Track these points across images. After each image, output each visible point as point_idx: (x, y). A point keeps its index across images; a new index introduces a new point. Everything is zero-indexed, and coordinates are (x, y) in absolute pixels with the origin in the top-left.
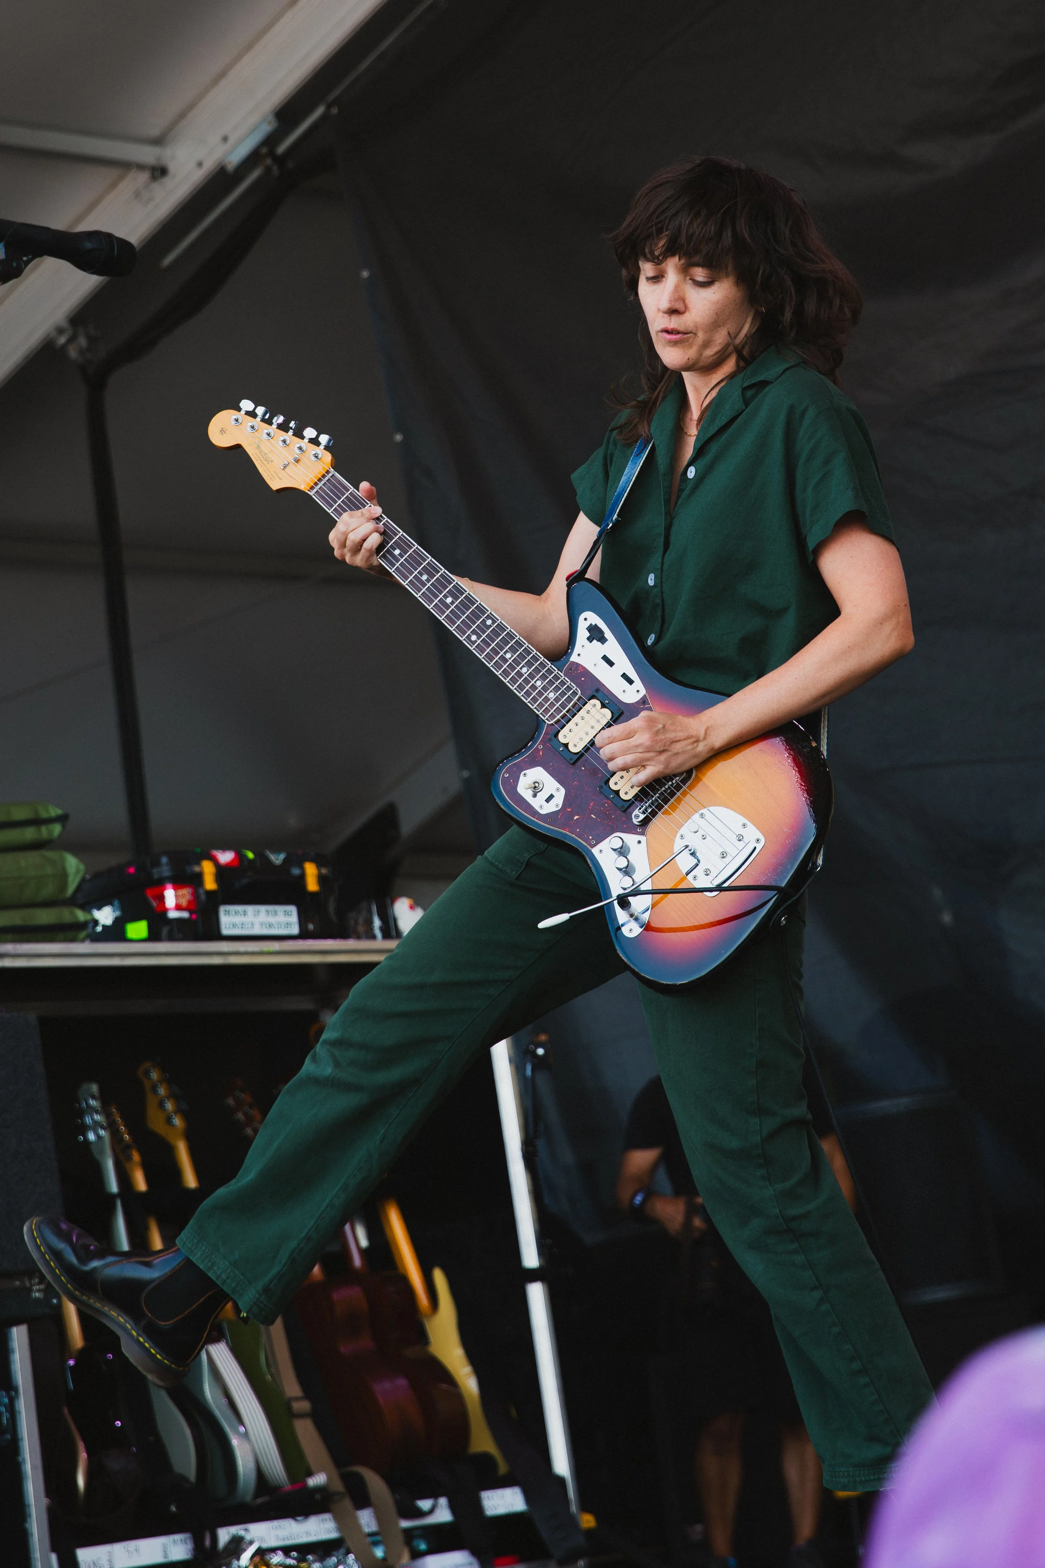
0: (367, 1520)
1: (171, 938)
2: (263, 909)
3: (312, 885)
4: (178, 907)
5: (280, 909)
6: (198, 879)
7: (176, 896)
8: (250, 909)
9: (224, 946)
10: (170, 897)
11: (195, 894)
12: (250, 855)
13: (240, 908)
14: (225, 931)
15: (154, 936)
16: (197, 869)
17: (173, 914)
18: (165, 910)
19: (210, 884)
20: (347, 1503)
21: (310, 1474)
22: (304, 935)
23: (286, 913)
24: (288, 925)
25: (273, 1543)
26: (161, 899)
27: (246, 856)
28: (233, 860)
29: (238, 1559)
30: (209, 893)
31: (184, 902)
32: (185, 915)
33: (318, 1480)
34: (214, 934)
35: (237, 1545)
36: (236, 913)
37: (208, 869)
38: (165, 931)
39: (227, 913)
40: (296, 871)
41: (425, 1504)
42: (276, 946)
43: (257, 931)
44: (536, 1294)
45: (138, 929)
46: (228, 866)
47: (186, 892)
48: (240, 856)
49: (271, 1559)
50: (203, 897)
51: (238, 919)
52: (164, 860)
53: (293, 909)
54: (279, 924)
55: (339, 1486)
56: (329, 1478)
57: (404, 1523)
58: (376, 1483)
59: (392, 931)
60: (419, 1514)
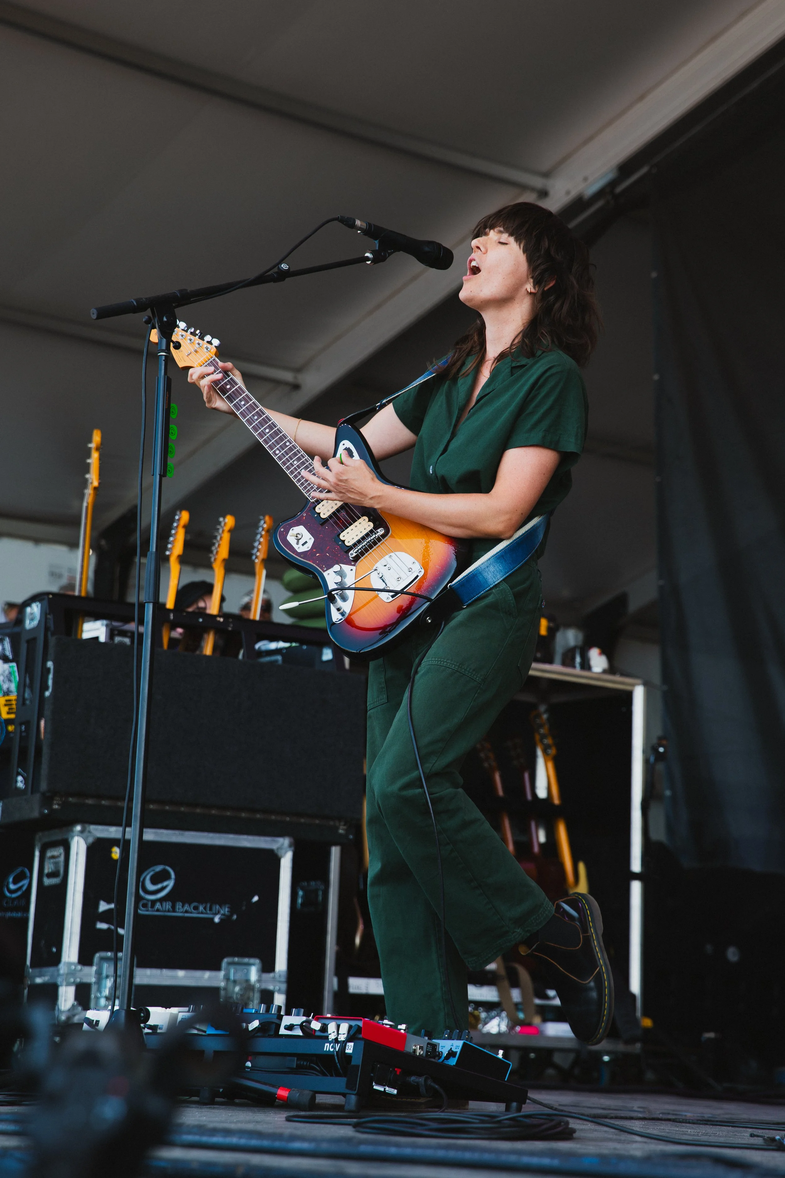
0: (516, 995)
20: (506, 983)
44: (636, 887)
55: (503, 972)
56: (498, 966)
57: (537, 1001)
58: (524, 975)
59: (586, 665)
60: (547, 997)
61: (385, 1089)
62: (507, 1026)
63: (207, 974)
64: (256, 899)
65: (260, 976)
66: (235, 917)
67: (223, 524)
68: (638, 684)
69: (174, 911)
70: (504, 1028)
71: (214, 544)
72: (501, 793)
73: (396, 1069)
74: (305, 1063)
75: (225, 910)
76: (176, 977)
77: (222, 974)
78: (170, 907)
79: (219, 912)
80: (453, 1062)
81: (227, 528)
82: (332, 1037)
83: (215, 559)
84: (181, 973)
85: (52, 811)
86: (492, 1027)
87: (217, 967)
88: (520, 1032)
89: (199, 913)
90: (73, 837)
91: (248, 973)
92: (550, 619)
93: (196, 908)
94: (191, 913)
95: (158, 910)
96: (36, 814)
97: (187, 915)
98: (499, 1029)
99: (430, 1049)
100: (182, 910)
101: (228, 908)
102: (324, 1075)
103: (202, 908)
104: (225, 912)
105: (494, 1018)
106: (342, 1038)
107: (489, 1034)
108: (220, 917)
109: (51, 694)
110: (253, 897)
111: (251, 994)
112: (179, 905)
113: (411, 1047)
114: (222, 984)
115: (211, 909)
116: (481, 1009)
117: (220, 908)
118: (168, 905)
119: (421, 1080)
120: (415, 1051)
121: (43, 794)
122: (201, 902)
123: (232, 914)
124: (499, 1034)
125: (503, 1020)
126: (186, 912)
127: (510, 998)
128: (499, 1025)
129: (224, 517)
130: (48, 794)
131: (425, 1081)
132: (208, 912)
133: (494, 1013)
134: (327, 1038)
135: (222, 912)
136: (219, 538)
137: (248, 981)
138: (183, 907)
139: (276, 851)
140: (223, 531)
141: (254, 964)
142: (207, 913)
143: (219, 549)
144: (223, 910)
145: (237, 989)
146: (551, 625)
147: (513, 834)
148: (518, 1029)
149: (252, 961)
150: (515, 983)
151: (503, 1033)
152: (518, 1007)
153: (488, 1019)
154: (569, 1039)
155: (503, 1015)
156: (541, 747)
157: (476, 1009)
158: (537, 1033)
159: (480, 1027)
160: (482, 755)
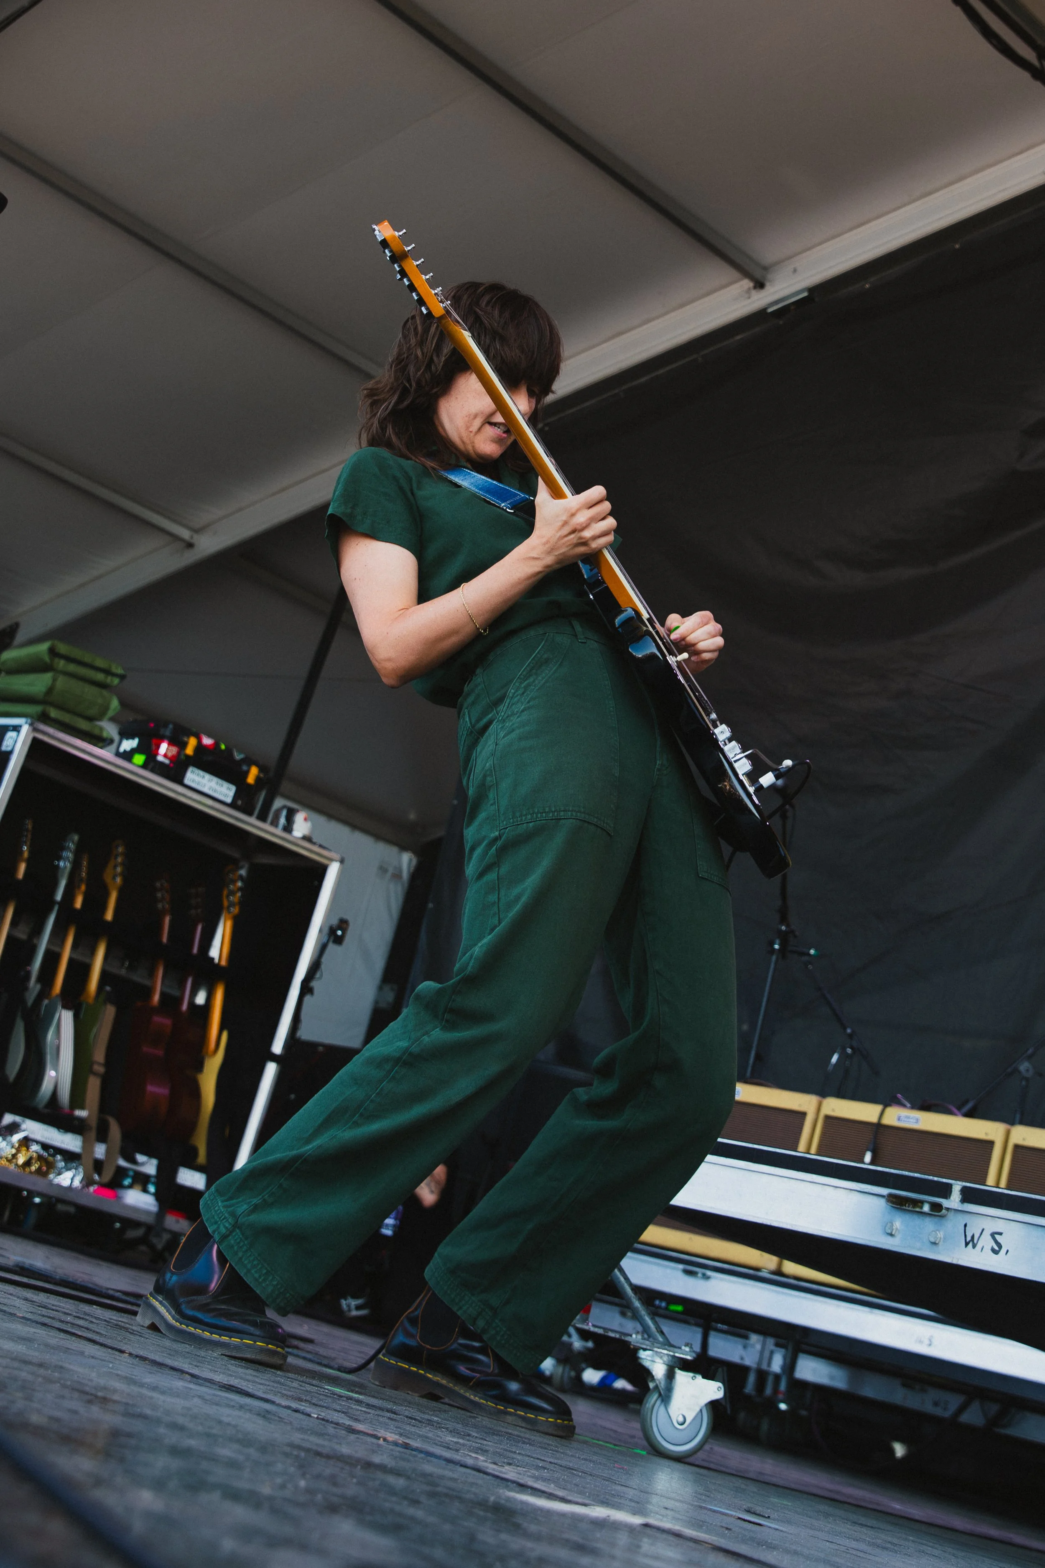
0: (100, 1151)
1: (153, 771)
2: (215, 780)
3: (251, 780)
4: (165, 756)
5: (226, 785)
6: (183, 745)
7: (167, 749)
8: (208, 776)
9: (179, 789)
10: (164, 748)
11: (179, 753)
12: (223, 747)
13: (201, 773)
14: (187, 781)
15: (144, 766)
16: (186, 739)
17: (160, 758)
18: (157, 754)
19: (189, 751)
20: (93, 1134)
21: (82, 1108)
22: (233, 805)
23: (229, 789)
24: (226, 795)
25: (38, 1137)
26: (158, 747)
27: (219, 746)
28: (210, 745)
29: (12, 1135)
30: (187, 756)
31: (170, 754)
32: (167, 761)
33: (82, 1113)
34: (178, 778)
35: (13, 1128)
36: (198, 774)
37: (192, 742)
38: (151, 765)
39: (193, 772)
40: (245, 768)
41: (140, 1158)
42: (210, 802)
43: (206, 790)
44: (271, 1070)
45: (139, 759)
46: (206, 747)
47: (174, 750)
48: (216, 745)
49: (32, 1145)
50: (183, 757)
51: (197, 778)
52: (171, 726)
53: (233, 788)
54: (221, 793)
55: (94, 1123)
56: (89, 1115)
57: (122, 1163)
58: (115, 1131)
59: (288, 827)
60: (134, 1161)
62: (81, 1182)
68: (336, 860)
70: (77, 1183)
72: (165, 938)
86: (65, 1180)
88: (96, 1192)
92: (261, 769)
98: (72, 1182)
105: (70, 1169)
107: (59, 1186)
116: (59, 1157)
124: (70, 1188)
125: (79, 1174)
127: (91, 1151)
128: (72, 1179)
133: (73, 1165)
146: (262, 776)
147: (163, 986)
148: (93, 1188)
150: (102, 1137)
151: (76, 1188)
152: (98, 1166)
153: (64, 1170)
154: (147, 1212)
155: (81, 1170)
156: (226, 903)
157: (54, 1156)
158: (116, 1196)
159: (51, 1176)
160: (159, 895)
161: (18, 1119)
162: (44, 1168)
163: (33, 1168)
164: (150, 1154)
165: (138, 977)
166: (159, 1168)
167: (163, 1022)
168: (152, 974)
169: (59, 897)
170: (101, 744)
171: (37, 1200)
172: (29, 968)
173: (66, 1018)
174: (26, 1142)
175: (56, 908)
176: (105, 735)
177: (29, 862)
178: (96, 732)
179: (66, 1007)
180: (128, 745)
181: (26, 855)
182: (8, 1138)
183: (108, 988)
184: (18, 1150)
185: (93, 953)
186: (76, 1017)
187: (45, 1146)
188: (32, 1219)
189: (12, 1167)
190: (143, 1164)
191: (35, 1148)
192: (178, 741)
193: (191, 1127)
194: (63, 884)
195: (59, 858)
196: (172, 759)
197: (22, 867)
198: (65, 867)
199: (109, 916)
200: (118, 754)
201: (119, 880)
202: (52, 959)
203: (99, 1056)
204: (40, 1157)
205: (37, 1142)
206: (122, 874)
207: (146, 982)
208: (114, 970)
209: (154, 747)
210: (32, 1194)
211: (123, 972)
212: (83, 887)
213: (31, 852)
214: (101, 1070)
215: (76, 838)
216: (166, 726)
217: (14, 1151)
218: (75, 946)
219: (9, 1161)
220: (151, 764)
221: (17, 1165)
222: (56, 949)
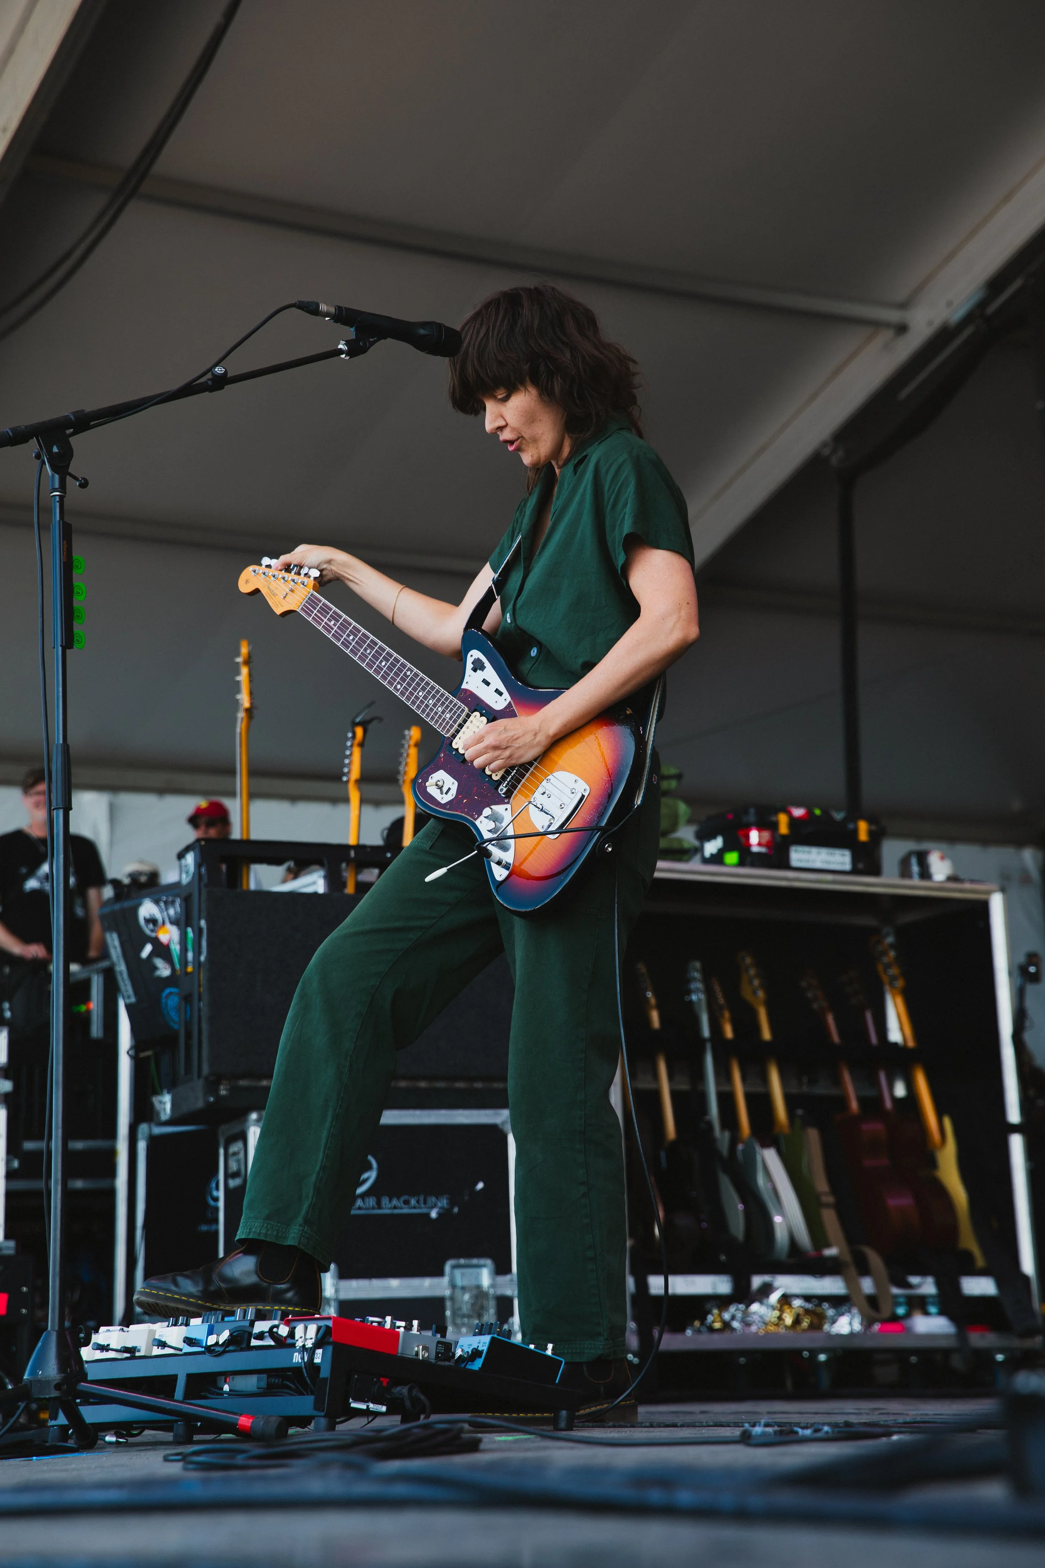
0: (867, 1285)
1: (753, 865)
2: (824, 850)
3: (863, 836)
4: (759, 844)
5: (838, 851)
6: (773, 827)
7: (760, 837)
8: (814, 850)
9: (790, 874)
10: (754, 837)
11: (773, 836)
12: (818, 812)
13: (806, 849)
14: (794, 863)
15: (742, 863)
16: (774, 819)
17: (755, 849)
18: (749, 846)
19: (784, 829)
20: (853, 1271)
21: (828, 1245)
22: (854, 871)
23: (842, 855)
24: (843, 863)
25: (797, 1291)
26: (748, 838)
27: (814, 813)
28: (804, 815)
29: (769, 1297)
30: (784, 836)
31: (764, 841)
32: (763, 850)
33: (831, 1252)
34: (783, 864)
35: (766, 1290)
36: (804, 852)
37: (783, 819)
38: (749, 860)
39: (796, 851)
40: (852, 826)
41: (915, 1280)
42: (829, 877)
43: (818, 865)
44: (1017, 1142)
45: (732, 858)
46: (800, 819)
47: (766, 835)
48: (810, 813)
49: (794, 1301)
50: (779, 839)
51: (803, 856)
52: (752, 811)
53: (848, 852)
54: (837, 863)
55: (848, 1258)
56: (840, 1251)
57: (895, 1291)
58: (875, 1259)
59: (925, 874)
60: (909, 1286)
61: (368, 1406)
62: (861, 1324)
63: (427, 1282)
64: (480, 1186)
65: (494, 1279)
66: (456, 1210)
67: (408, 737)
68: (995, 891)
69: (380, 1207)
70: (857, 1326)
71: (400, 763)
72: (836, 1039)
73: (381, 1379)
74: (277, 1381)
75: (444, 1202)
76: (389, 1288)
77: (445, 1280)
78: (374, 1203)
79: (435, 1206)
80: (478, 1364)
81: (412, 742)
82: (299, 1344)
83: (404, 781)
84: (394, 1283)
85: (218, 1098)
86: (843, 1327)
87: (439, 1272)
88: (880, 1330)
89: (411, 1208)
90: (248, 1128)
91: (478, 1277)
92: (870, 820)
93: (406, 1202)
94: (401, 1208)
95: (360, 1208)
96: (200, 1104)
97: (396, 1211)
98: (851, 1328)
99: (442, 1350)
100: (389, 1207)
101: (447, 1199)
102: (301, 1394)
103: (415, 1202)
104: (443, 1204)
105: (843, 1314)
106: (309, 1344)
107: (839, 1336)
108: (438, 1211)
109: (206, 958)
110: (476, 1184)
111: (485, 1302)
112: (385, 1201)
113: (414, 1348)
114: (447, 1293)
115: (425, 1203)
116: (826, 1305)
117: (436, 1200)
118: (371, 1201)
119: (405, 1390)
120: (417, 1354)
121: (206, 1079)
122: (413, 1195)
123: (452, 1204)
124: (852, 1335)
125: (855, 1317)
126: (395, 1208)
127: (859, 1288)
128: (850, 1324)
129: (409, 729)
130: (212, 1078)
131: (410, 1391)
132: (423, 1205)
133: (844, 1308)
134: (293, 1345)
135: (439, 1204)
136: (405, 755)
137: (479, 1287)
138: (390, 1201)
139: (501, 1127)
140: (409, 746)
141: (484, 1266)
142: (420, 1208)
143: (407, 769)
144: (441, 1203)
145: (467, 1297)
146: (873, 827)
147: (856, 1089)
148: (876, 1327)
149: (482, 1261)
150: (864, 1270)
151: (858, 1333)
152: (872, 1301)
153: (836, 1317)
154: (946, 1336)
155: (855, 1311)
156: (885, 979)
157: (819, 1305)
158: (904, 1329)
159: (826, 1327)
160: (810, 995)
161: (767, 1278)
162: (816, 1321)
163: (805, 1324)
164: (923, 1273)
165: (822, 1089)
166: (938, 1284)
167: (874, 1128)
168: (838, 1081)
169: (706, 1033)
170: (686, 857)
171: (822, 1357)
172: (707, 1118)
173: (770, 1157)
174: (786, 1300)
175: (709, 1046)
176: (686, 845)
177: (659, 1007)
178: (676, 846)
179: (765, 1145)
180: (712, 847)
181: (653, 1001)
182: (765, 1301)
183: (800, 1112)
184: (781, 1310)
185: (765, 1080)
186: (780, 1153)
187: (807, 1298)
188: (825, 1380)
189: (782, 1330)
190: (919, 1286)
191: (797, 1303)
192: (766, 824)
193: (953, 1229)
194: (705, 1019)
195: (689, 992)
196: (768, 845)
197: (655, 1016)
198: (699, 1000)
199: (767, 1035)
200: (706, 861)
201: (761, 994)
202: (727, 1100)
203: (822, 1185)
204: (807, 1312)
205: (797, 1296)
206: (763, 986)
207: (834, 1091)
208: (794, 1090)
209: (743, 840)
210: (814, 1353)
211: (805, 1089)
212: (727, 1015)
213: (656, 995)
214: (830, 1199)
215: (698, 965)
216: (746, 812)
217: (777, 1313)
218: (744, 1079)
219: (777, 1325)
220: (747, 858)
221: (786, 1327)
222: (726, 1088)
